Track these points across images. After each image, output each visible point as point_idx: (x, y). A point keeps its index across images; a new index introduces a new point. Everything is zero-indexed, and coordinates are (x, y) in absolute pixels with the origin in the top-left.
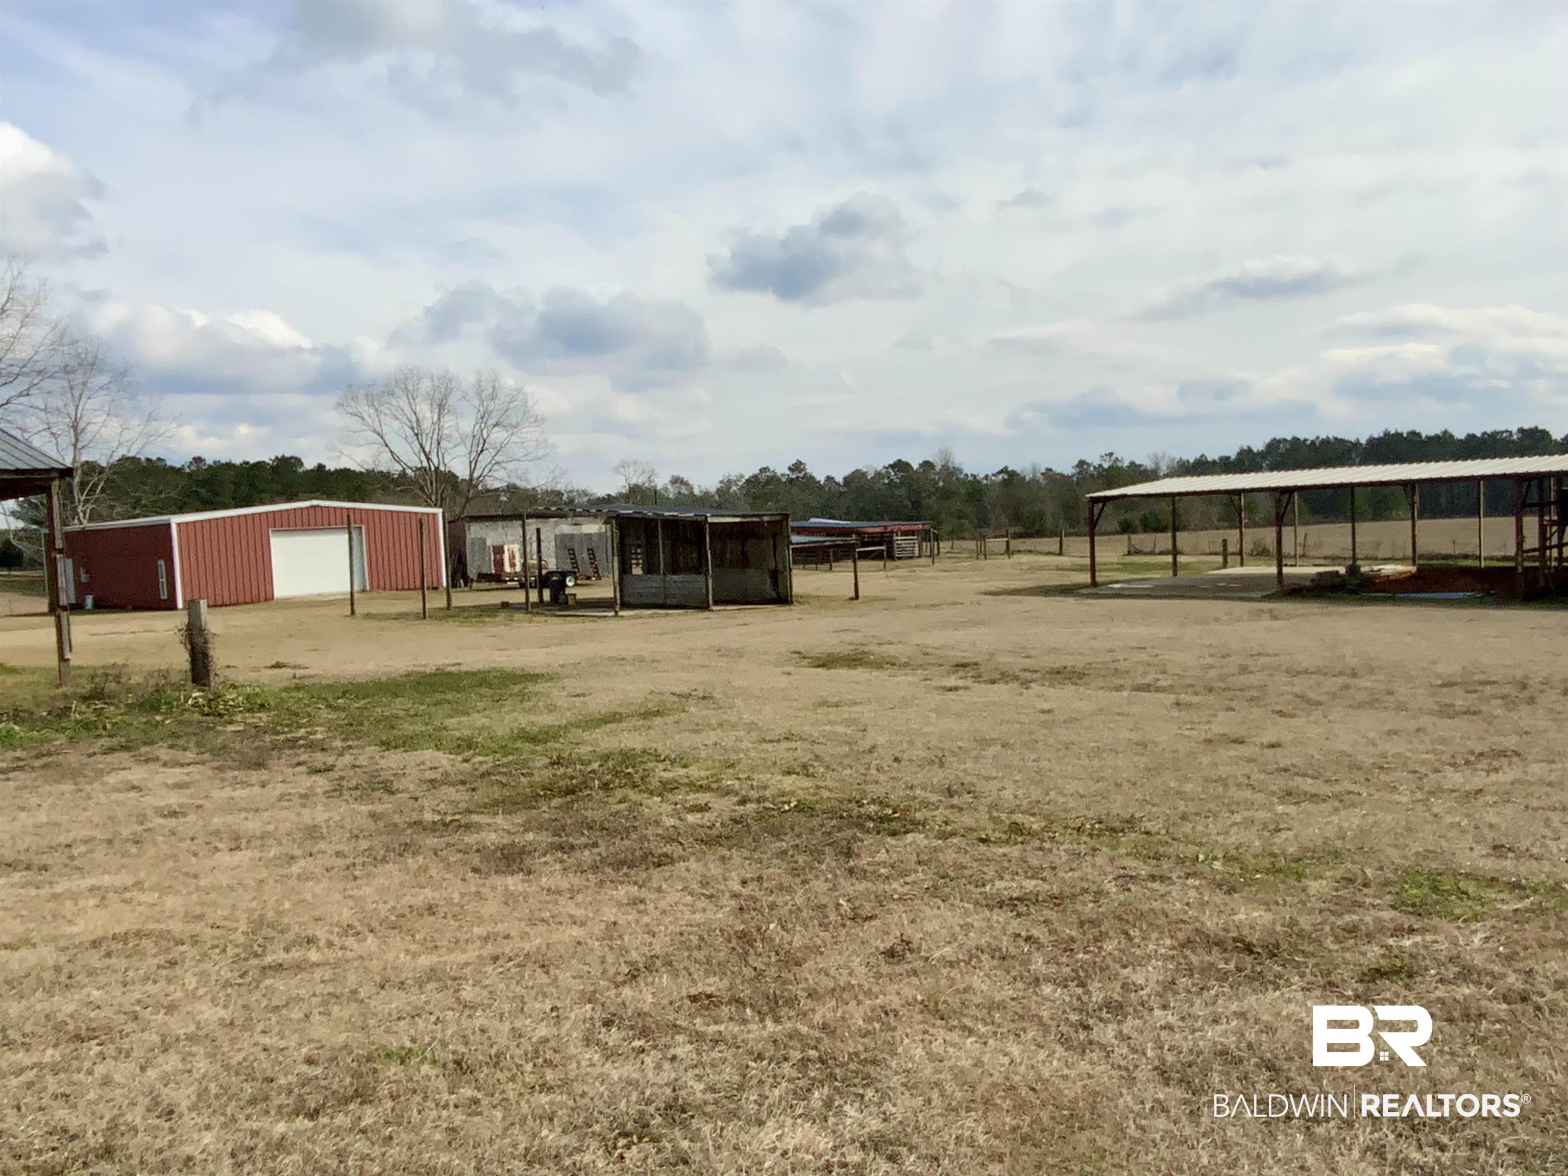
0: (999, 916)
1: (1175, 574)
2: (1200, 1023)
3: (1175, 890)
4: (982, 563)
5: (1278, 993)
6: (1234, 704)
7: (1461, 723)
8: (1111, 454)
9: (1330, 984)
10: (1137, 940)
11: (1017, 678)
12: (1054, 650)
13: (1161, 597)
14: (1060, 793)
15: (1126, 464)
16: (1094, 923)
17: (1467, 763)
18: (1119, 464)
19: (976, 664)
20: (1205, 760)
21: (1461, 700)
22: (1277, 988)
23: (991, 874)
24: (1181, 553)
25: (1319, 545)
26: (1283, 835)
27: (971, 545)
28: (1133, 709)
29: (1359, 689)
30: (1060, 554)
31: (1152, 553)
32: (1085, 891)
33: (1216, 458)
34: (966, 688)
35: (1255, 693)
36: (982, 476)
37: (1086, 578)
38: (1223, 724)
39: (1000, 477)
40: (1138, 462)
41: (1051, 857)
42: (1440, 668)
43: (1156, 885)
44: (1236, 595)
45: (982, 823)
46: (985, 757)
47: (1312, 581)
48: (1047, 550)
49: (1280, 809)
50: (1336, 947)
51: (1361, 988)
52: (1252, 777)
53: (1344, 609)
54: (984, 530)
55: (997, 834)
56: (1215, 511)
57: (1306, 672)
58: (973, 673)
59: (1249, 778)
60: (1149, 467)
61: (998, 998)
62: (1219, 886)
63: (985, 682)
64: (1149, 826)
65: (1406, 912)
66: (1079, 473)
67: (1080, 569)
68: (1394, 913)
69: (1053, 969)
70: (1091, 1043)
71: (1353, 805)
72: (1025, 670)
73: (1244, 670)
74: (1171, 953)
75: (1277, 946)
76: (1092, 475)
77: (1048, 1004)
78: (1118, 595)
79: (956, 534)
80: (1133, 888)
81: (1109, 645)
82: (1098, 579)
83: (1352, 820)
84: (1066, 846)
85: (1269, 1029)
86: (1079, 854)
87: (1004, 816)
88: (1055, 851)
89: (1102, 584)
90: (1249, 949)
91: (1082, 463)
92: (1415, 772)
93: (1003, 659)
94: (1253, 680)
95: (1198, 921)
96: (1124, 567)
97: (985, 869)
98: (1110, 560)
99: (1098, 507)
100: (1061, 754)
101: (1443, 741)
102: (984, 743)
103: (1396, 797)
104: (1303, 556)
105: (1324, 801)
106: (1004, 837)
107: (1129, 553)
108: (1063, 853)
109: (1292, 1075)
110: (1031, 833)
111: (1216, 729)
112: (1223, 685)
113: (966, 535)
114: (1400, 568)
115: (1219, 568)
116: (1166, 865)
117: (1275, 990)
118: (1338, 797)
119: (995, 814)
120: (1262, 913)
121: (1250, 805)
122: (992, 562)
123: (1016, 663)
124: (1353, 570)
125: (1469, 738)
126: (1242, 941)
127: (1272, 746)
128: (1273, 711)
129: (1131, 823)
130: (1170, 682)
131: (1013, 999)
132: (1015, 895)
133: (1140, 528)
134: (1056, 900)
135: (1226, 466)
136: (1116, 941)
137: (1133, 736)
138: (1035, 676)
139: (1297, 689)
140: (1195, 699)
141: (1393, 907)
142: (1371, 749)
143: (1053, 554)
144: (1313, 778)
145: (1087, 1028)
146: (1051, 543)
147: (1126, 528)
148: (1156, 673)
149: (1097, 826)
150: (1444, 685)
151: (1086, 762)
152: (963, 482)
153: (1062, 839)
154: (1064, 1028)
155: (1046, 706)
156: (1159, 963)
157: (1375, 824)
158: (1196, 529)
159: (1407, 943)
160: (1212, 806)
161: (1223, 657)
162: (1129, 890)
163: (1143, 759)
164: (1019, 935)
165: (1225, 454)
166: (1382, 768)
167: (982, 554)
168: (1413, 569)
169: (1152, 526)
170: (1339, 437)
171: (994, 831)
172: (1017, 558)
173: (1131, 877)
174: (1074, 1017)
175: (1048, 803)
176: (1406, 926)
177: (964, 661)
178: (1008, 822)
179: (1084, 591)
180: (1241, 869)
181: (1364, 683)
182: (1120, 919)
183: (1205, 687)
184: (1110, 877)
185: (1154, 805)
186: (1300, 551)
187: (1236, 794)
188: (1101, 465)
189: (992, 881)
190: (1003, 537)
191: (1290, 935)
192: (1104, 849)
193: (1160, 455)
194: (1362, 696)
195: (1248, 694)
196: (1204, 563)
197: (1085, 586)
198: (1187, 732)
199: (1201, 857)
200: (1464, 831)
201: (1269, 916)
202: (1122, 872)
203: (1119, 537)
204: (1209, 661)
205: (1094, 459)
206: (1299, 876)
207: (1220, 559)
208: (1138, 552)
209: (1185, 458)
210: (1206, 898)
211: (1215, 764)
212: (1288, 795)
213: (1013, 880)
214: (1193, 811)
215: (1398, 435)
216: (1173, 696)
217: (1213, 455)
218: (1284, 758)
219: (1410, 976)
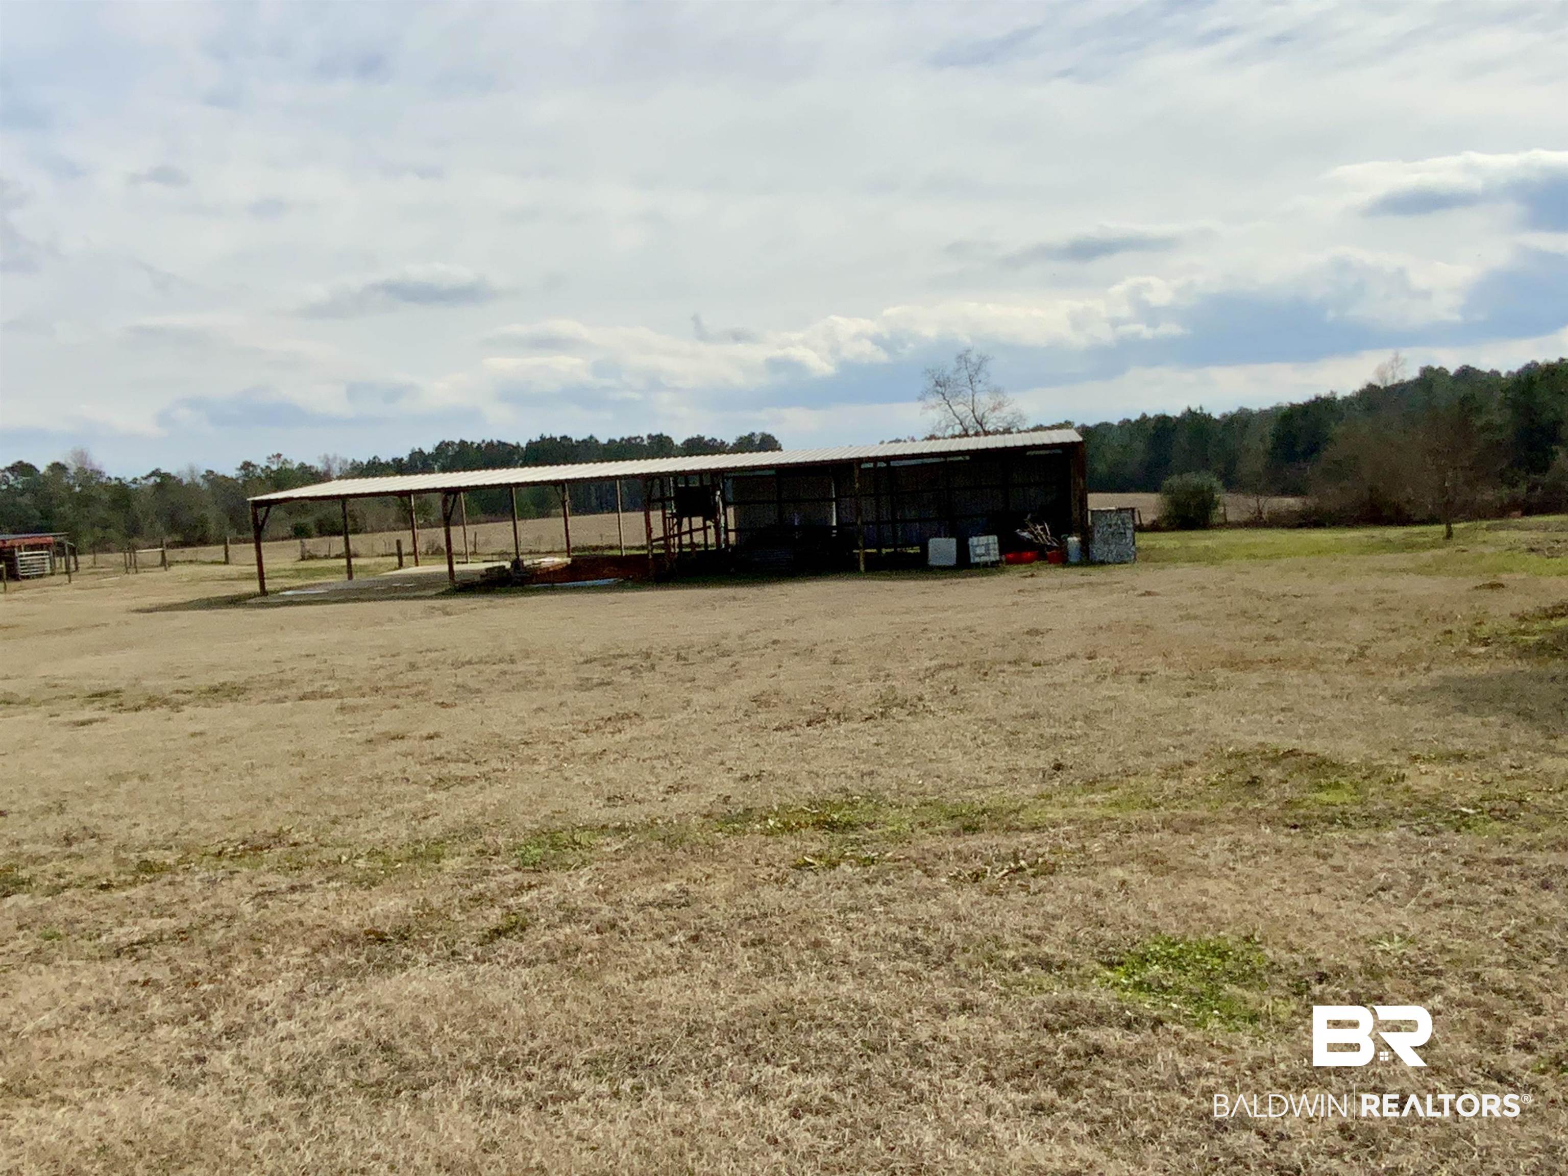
0: (116, 966)
1: (350, 577)
2: (322, 1024)
3: (315, 898)
4: (132, 577)
5: (404, 974)
6: (398, 702)
7: (597, 693)
8: (279, 456)
9: (453, 953)
10: (269, 957)
11: (166, 702)
12: (213, 667)
13: (336, 602)
14: (203, 818)
15: (296, 465)
16: (221, 950)
17: (598, 728)
18: (288, 466)
19: (117, 691)
20: (364, 761)
21: (597, 673)
22: (404, 968)
23: (109, 922)
24: (356, 556)
25: (487, 543)
26: (431, 820)
27: (118, 557)
28: (296, 719)
29: (513, 674)
30: (226, 562)
31: (327, 557)
32: (218, 917)
33: (390, 460)
34: (104, 720)
35: (421, 688)
36: (130, 479)
37: (254, 587)
38: (389, 721)
39: (152, 479)
40: (308, 464)
41: (182, 890)
42: (584, 648)
43: (296, 896)
44: (413, 594)
45: (105, 869)
46: (117, 794)
47: (482, 576)
48: (209, 559)
49: (430, 797)
50: (464, 917)
51: (479, 950)
52: (409, 770)
53: (509, 601)
54: (136, 540)
55: (122, 877)
56: (393, 512)
57: (470, 662)
58: (114, 701)
59: (405, 771)
60: (320, 469)
61: (101, 1055)
62: (360, 883)
63: (129, 710)
64: (296, 837)
65: (528, 871)
66: (246, 475)
67: (248, 577)
68: (518, 875)
69: (172, 1008)
70: (204, 1075)
71: (498, 781)
72: (177, 692)
73: (413, 667)
74: (302, 961)
75: (408, 928)
76: (259, 477)
77: (161, 1048)
78: (290, 603)
79: (101, 546)
80: (270, 903)
81: (277, 655)
82: (268, 587)
83: (495, 795)
84: (201, 876)
85: (388, 1012)
86: (215, 881)
87: (132, 856)
88: (187, 883)
89: (272, 592)
90: (381, 939)
91: (246, 466)
92: (554, 743)
93: (149, 683)
94: (422, 675)
95: (334, 922)
96: (298, 573)
97: (102, 919)
98: (282, 566)
99: (262, 511)
100: (208, 778)
101: (581, 712)
102: (119, 778)
103: (536, 768)
104: (474, 553)
105: (472, 781)
106: (130, 878)
107: (303, 559)
108: (197, 883)
109: (405, 1050)
110: (164, 868)
111: (379, 728)
112: (390, 684)
113: (112, 545)
114: (557, 560)
115: (396, 569)
116: (307, 873)
117: (402, 971)
118: (485, 776)
119: (123, 855)
120: (397, 900)
121: (401, 798)
122: (142, 575)
123: (167, 685)
124: (517, 564)
125: (601, 707)
126: (374, 932)
127: (431, 738)
128: (437, 703)
129: (278, 837)
130: (337, 687)
131: (121, 1052)
132: (136, 939)
133: (314, 532)
134: (182, 935)
135: (399, 468)
136: (247, 962)
137: (292, 748)
138: (188, 697)
139: (460, 680)
140: (362, 701)
141: (517, 869)
142: (520, 728)
143: (220, 563)
144: (464, 761)
145: (201, 1060)
146: (216, 552)
147: (300, 532)
148: (323, 679)
149: (241, 847)
150: (586, 662)
151: (238, 783)
152: (106, 487)
153: (197, 869)
154: (177, 1068)
155: (199, 728)
156: (290, 974)
157: (514, 796)
158: (373, 531)
159: (525, 899)
160: (365, 805)
161: (393, 656)
162: (266, 907)
163: (300, 769)
164: (136, 982)
165: (399, 456)
166: (526, 743)
167: (132, 566)
168: (568, 560)
169: (326, 529)
170: (503, 440)
171: (119, 874)
172: (174, 569)
173: (270, 893)
174: (188, 1054)
175: (188, 833)
176: (525, 884)
177: (103, 690)
178: (137, 861)
179: (253, 601)
180: (384, 862)
181: (520, 667)
182: (252, 939)
183: (372, 689)
184: (247, 899)
185: (304, 815)
186: (470, 549)
187: (389, 789)
188: (267, 467)
189: (110, 930)
190: (156, 547)
191: (421, 916)
192: (245, 870)
193: (331, 456)
194: (515, 680)
195: (414, 690)
196: (380, 565)
197: (255, 596)
198: (350, 736)
199: (344, 858)
200: (587, 789)
201: (403, 903)
202: (260, 889)
203: (292, 542)
204: (379, 661)
205: (261, 461)
206: (438, 858)
207: (396, 559)
208: (312, 557)
209: (358, 460)
210: (345, 897)
211: (373, 764)
212: (441, 782)
213: (135, 924)
214: (344, 813)
215: (552, 439)
216: (339, 701)
217: (385, 457)
218: (439, 748)
219: (523, 929)
